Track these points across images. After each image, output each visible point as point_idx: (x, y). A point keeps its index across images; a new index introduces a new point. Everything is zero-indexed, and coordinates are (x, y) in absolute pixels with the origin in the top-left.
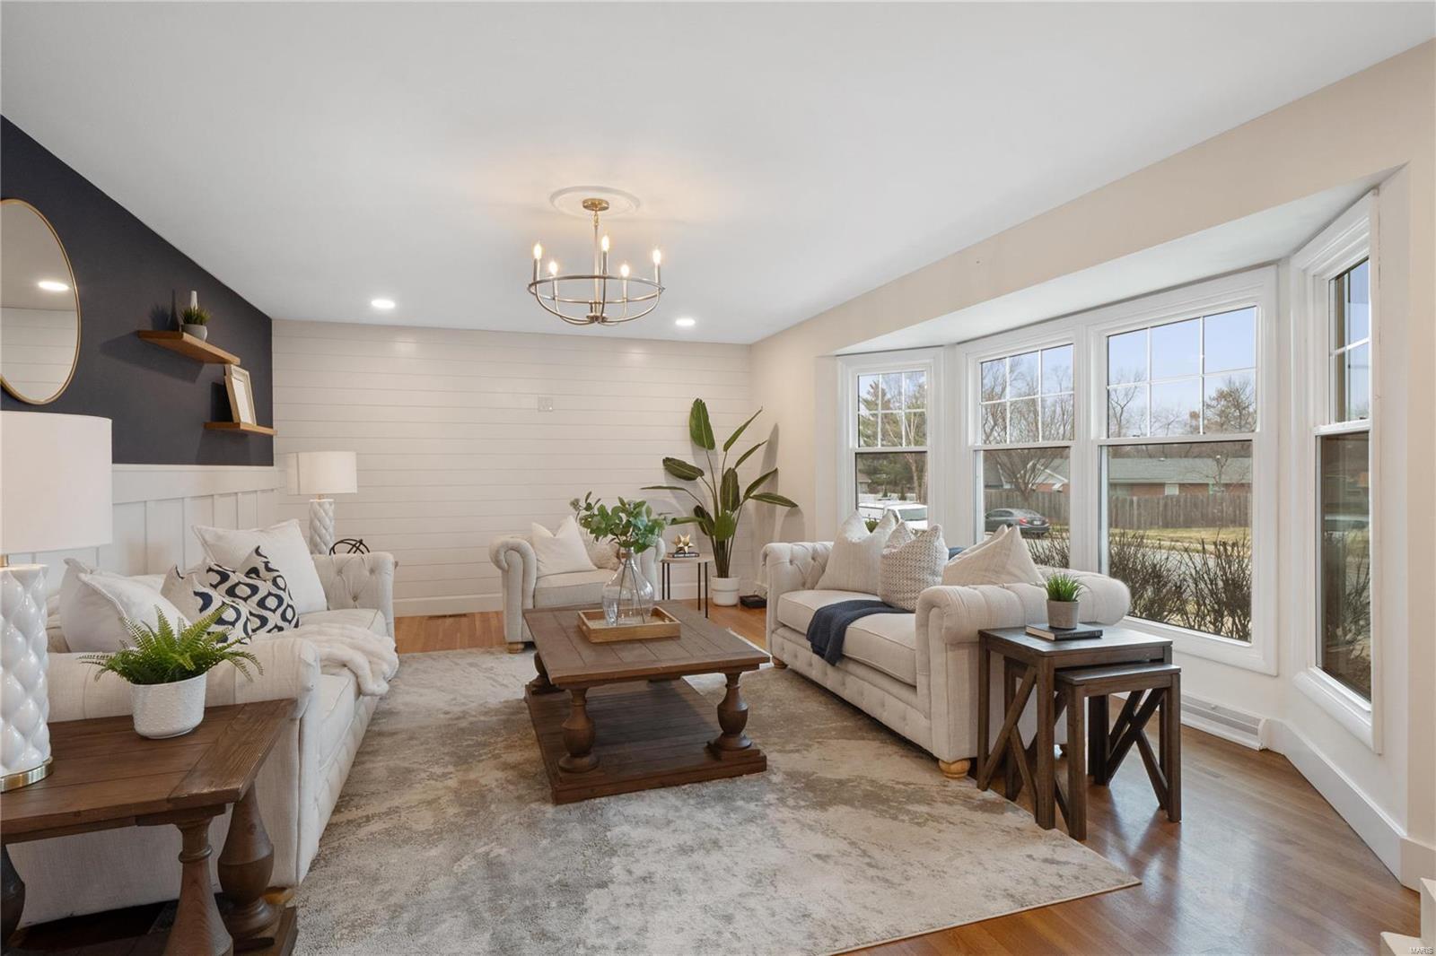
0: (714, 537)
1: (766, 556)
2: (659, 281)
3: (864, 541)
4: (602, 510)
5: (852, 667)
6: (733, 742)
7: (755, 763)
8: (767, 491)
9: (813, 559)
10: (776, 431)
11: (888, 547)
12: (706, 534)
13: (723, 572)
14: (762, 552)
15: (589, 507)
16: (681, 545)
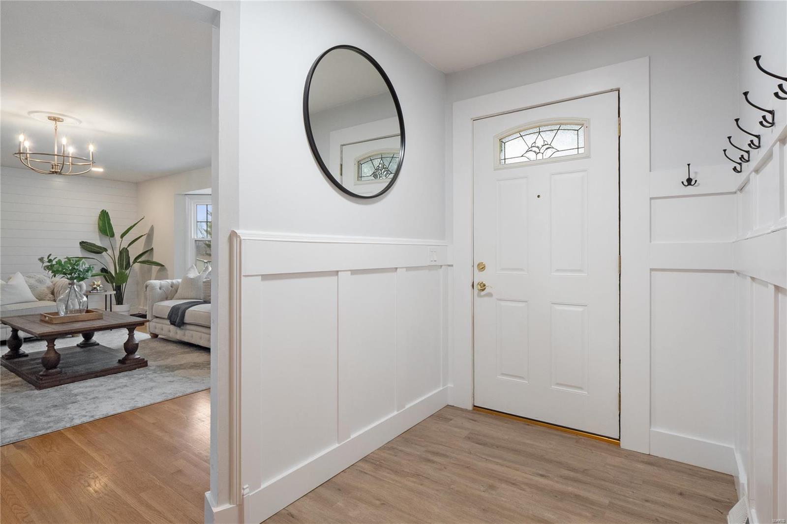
0: (114, 284)
1: (147, 287)
2: (92, 159)
3: (196, 277)
4: (59, 262)
5: (188, 327)
6: (131, 357)
7: (142, 364)
8: (147, 258)
9: (172, 287)
10: (152, 229)
11: (206, 278)
12: (108, 282)
13: (120, 301)
14: (145, 284)
15: (50, 261)
16: (95, 286)
